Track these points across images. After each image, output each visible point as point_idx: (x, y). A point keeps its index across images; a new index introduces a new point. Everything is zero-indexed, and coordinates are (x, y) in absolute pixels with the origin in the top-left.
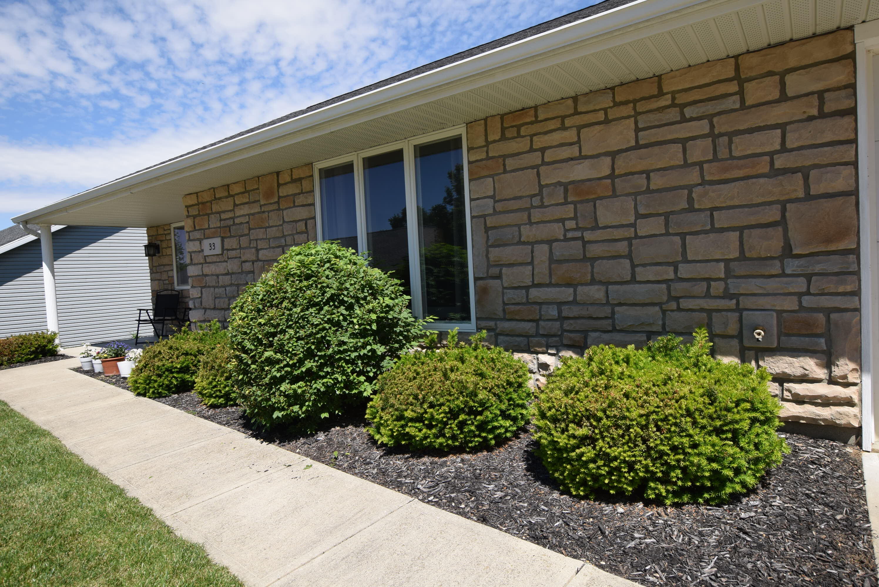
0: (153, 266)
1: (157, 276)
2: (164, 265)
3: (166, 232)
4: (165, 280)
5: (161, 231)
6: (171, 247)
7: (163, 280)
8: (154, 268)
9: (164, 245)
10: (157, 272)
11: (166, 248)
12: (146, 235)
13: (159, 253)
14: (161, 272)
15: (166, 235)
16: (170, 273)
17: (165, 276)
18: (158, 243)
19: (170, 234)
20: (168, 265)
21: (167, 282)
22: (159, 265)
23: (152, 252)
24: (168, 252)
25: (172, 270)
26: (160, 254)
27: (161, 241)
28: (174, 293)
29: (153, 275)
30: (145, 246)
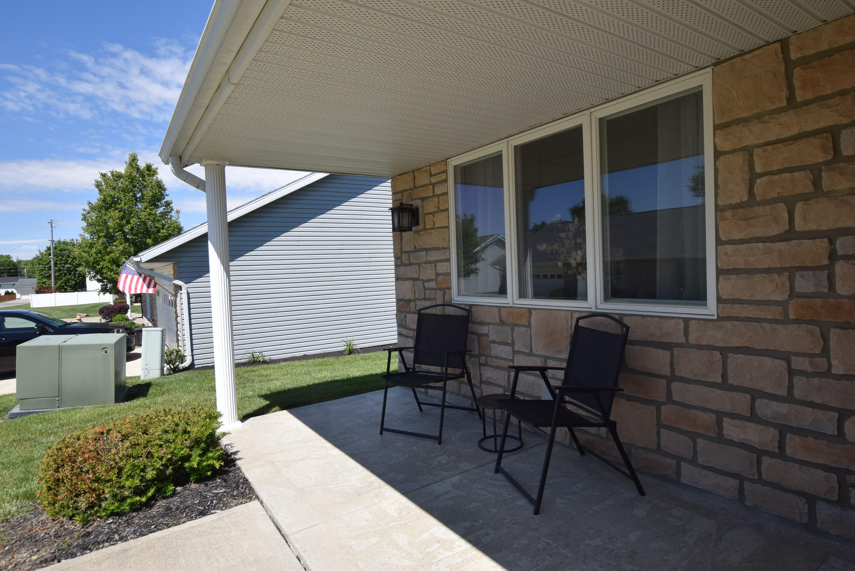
0: (402, 252)
1: (411, 272)
2: (427, 250)
3: (434, 180)
4: (428, 281)
5: (423, 179)
6: (447, 210)
7: (424, 281)
8: (405, 257)
9: (430, 207)
10: (410, 264)
11: (433, 214)
12: (390, 189)
13: (417, 224)
14: (419, 265)
15: (434, 185)
16: (442, 268)
17: (428, 273)
18: (417, 203)
19: (446, 181)
20: (438, 249)
21: (433, 284)
22: (416, 250)
23: (405, 222)
24: (439, 220)
25: (448, 260)
26: (420, 227)
27: (423, 199)
28: (450, 311)
29: (402, 269)
30: (391, 209)
